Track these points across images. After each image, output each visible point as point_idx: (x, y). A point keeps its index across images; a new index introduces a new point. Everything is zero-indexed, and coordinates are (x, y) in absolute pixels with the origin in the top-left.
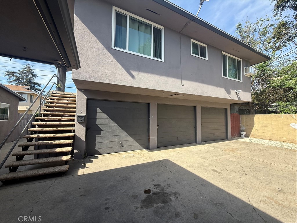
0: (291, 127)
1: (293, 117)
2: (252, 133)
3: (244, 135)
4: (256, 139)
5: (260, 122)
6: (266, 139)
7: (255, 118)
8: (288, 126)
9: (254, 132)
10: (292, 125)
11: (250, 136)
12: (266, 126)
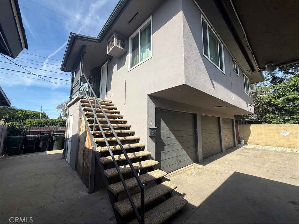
0: (281, 135)
1: (281, 127)
2: (249, 140)
3: (243, 142)
4: (253, 145)
5: (255, 131)
6: (262, 145)
7: (250, 127)
8: (279, 134)
9: (250, 139)
10: (281, 133)
11: (248, 143)
12: (261, 134)
